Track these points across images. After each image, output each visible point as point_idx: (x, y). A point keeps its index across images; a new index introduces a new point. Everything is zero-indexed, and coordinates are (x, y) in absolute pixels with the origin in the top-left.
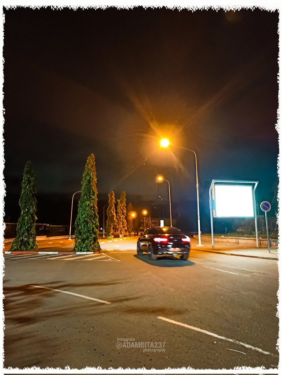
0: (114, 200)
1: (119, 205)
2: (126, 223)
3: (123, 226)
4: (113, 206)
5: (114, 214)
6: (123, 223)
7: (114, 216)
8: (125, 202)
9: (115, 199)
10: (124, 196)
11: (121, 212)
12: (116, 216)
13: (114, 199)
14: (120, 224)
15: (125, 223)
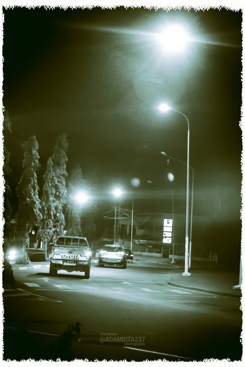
0: (37, 161)
1: (50, 171)
2: (64, 223)
3: (56, 231)
4: (33, 176)
5: (36, 198)
6: (57, 221)
7: (35, 203)
8: (65, 166)
9: (39, 157)
10: (63, 148)
11: (54, 192)
12: (41, 203)
13: (37, 158)
14: (47, 225)
15: (61, 224)
